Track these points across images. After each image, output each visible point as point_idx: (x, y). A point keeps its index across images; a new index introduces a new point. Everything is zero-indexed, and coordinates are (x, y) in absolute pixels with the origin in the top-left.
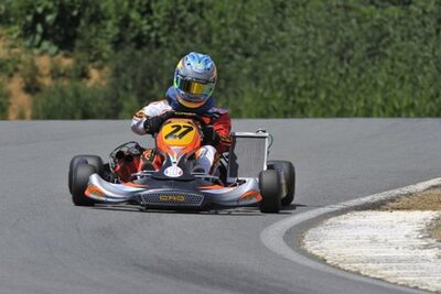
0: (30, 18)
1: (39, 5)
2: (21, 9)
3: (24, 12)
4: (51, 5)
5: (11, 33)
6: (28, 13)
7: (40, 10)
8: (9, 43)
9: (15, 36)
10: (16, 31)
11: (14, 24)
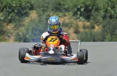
0: (76, 9)
1: (79, 5)
2: (73, 6)
3: (74, 7)
4: (82, 5)
5: (69, 14)
6: (75, 8)
7: (79, 7)
8: (69, 17)
9: (71, 15)
10: (71, 14)
11: (71, 11)
